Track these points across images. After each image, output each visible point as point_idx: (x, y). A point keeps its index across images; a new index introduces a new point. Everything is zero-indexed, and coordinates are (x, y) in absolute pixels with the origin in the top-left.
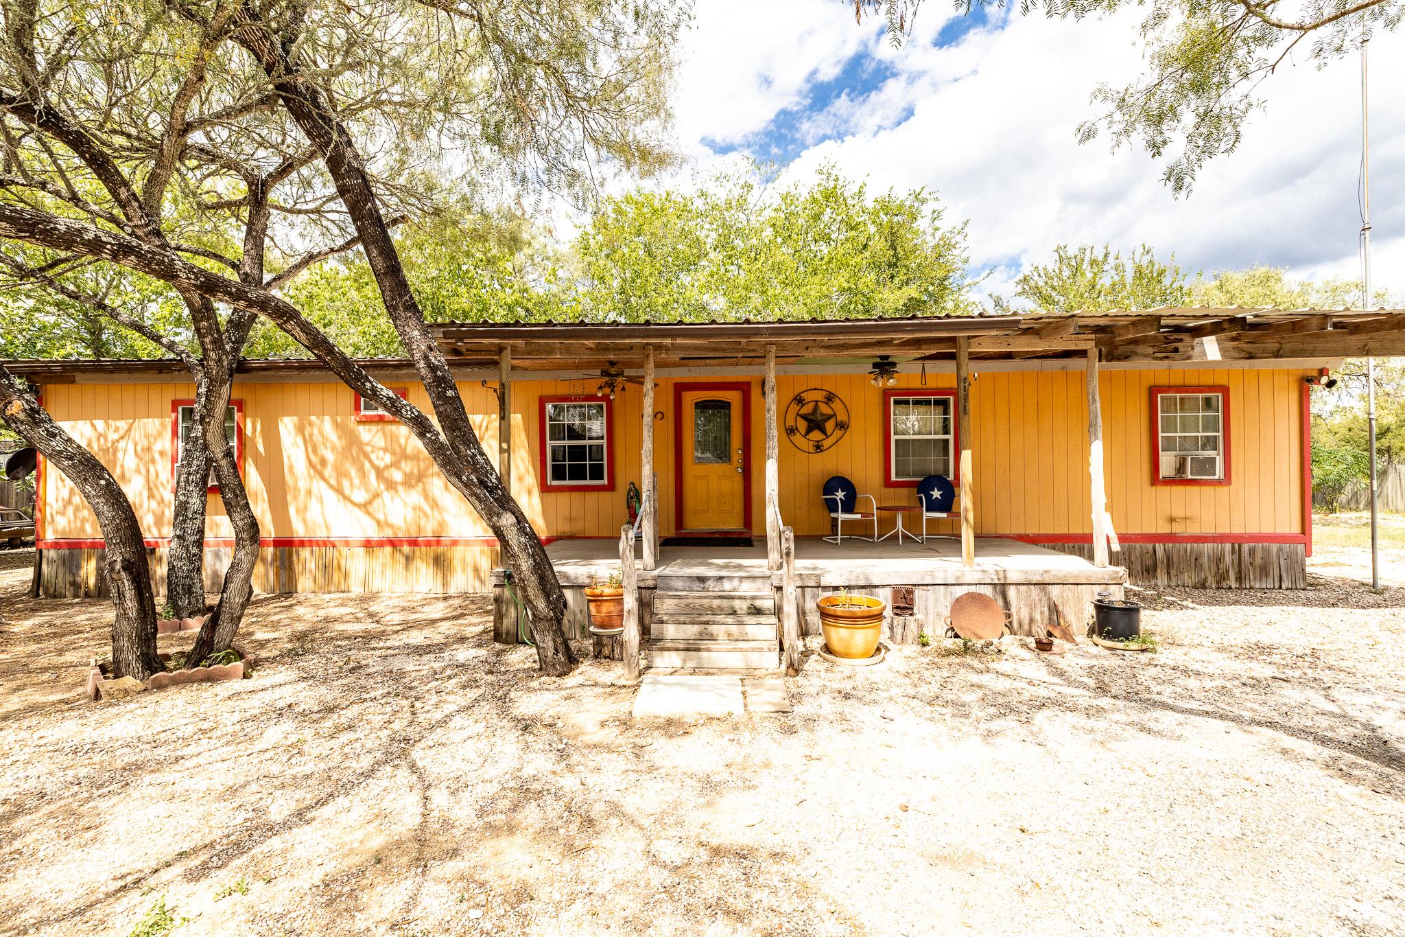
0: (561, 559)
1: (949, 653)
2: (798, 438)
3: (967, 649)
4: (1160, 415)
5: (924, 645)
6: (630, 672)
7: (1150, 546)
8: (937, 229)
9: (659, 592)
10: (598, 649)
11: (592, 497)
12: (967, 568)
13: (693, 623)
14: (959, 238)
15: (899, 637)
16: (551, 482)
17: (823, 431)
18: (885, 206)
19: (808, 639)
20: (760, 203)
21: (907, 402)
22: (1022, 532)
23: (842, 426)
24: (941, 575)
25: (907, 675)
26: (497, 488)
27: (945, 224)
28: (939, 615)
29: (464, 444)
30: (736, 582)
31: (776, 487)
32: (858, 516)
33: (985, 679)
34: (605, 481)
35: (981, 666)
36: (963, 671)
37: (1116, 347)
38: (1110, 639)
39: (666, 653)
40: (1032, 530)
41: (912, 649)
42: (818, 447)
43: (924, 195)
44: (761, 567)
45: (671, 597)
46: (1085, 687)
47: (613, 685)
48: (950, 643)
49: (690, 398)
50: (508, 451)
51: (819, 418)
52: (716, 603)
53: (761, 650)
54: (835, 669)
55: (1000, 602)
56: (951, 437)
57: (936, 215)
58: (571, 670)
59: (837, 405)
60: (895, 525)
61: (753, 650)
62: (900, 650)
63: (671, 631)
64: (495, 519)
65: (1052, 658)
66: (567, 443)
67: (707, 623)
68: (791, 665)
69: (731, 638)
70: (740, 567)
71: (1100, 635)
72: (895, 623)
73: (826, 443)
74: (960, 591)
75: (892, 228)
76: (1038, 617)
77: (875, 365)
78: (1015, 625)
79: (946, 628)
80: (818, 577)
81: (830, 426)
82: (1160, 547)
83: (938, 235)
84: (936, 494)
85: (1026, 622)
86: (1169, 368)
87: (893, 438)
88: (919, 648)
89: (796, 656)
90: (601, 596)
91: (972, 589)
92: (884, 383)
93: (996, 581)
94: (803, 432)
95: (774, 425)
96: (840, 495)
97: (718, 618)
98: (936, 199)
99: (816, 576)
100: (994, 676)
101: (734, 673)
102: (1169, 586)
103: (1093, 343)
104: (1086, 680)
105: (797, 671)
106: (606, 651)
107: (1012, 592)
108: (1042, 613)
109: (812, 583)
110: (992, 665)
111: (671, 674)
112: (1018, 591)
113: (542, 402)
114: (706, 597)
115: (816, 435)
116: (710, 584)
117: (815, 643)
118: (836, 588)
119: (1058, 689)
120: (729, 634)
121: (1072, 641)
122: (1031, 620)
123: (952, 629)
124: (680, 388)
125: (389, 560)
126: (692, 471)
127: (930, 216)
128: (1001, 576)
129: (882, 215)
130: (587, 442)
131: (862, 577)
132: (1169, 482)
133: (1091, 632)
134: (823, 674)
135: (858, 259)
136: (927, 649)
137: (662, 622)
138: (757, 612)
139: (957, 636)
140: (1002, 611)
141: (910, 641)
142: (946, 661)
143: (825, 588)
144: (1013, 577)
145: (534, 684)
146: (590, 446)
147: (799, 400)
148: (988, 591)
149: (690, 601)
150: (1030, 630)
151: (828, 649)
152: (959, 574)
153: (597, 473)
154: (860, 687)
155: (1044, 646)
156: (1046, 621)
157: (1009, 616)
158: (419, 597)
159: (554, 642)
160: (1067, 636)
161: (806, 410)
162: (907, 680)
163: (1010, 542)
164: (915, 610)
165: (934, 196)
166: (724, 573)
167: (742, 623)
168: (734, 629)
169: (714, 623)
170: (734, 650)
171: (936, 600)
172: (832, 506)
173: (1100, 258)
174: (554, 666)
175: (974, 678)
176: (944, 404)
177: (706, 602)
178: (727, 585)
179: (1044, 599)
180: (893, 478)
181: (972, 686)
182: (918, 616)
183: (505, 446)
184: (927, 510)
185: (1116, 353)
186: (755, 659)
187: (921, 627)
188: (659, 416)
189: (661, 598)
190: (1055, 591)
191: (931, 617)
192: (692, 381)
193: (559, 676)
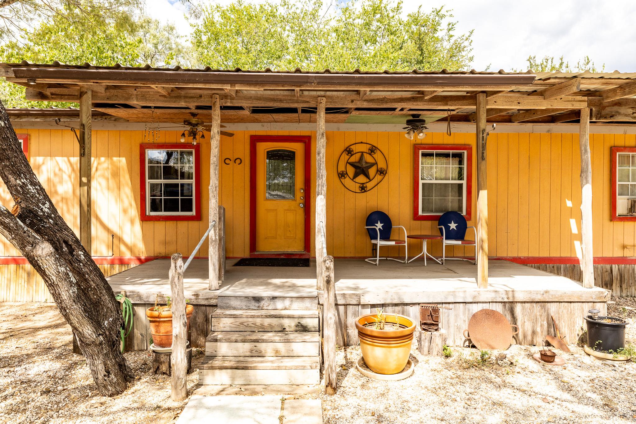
0: (143, 278)
1: (470, 366)
2: (347, 181)
3: (484, 361)
4: (617, 168)
5: (447, 357)
6: (177, 394)
7: (608, 266)
8: (452, 36)
9: (219, 311)
10: (156, 365)
11: (182, 225)
12: (482, 289)
13: (244, 341)
14: (466, 43)
15: (426, 349)
16: (149, 213)
17: (367, 176)
18: (415, 20)
19: (349, 350)
20: (327, 15)
21: (431, 155)
22: (515, 255)
23: (382, 172)
24: (462, 295)
25: (435, 391)
26: (49, 216)
27: (457, 33)
28: (459, 328)
29: (14, 173)
30: (287, 303)
31: (324, 219)
32: (393, 243)
33: (504, 395)
34: (194, 213)
35: (498, 380)
36: (483, 386)
37: (604, 108)
38: (601, 350)
39: (217, 372)
40: (523, 254)
41: (437, 361)
42: (363, 189)
43: (443, 12)
44: (311, 287)
45: (226, 316)
46: (594, 404)
47: (159, 407)
48: (468, 354)
49: (263, 148)
50: (89, 184)
51: (364, 165)
52: (267, 321)
53: (304, 368)
54: (370, 385)
55: (509, 317)
56: (464, 182)
57: (451, 26)
58: (126, 388)
59: (378, 156)
60: (421, 250)
61: (297, 368)
62: (427, 362)
63: (224, 349)
64: (29, 248)
65: (556, 369)
66: (162, 181)
67: (256, 341)
68: (329, 384)
69: (277, 354)
70: (293, 287)
71: (591, 346)
72: (423, 337)
73: (369, 185)
74: (476, 308)
75: (420, 35)
76: (539, 329)
77: (409, 122)
78: (521, 336)
79: (464, 339)
80: (358, 296)
81: (372, 172)
82: (615, 267)
83: (452, 40)
84: (453, 226)
85: (529, 333)
86: (625, 133)
87: (421, 182)
88: (442, 360)
89: (334, 376)
90: (159, 317)
91: (486, 306)
92: (416, 137)
93: (506, 300)
94: (352, 177)
95: (323, 166)
96: (379, 226)
97: (267, 336)
98: (451, 16)
99: (357, 295)
100: (510, 391)
101: (278, 391)
102: (622, 297)
103: (586, 104)
104: (594, 396)
105: (335, 389)
106: (164, 368)
107: (518, 309)
108: (542, 326)
109: (355, 302)
110: (509, 379)
111: (218, 394)
112: (523, 308)
113: (143, 148)
114: (258, 317)
115: (361, 179)
116: (264, 303)
117: (355, 354)
118: (373, 306)
119: (571, 406)
120: (277, 352)
121: (568, 351)
122: (534, 333)
123: (470, 341)
124: (255, 140)
125: (13, 276)
126: (263, 205)
127: (446, 27)
128: (510, 295)
129: (413, 27)
130: (179, 181)
131: (395, 297)
132: (623, 218)
133: (582, 341)
134: (359, 391)
135: (396, 54)
136: (449, 360)
137: (216, 340)
138: (304, 329)
139: (474, 346)
140: (511, 326)
141: (435, 353)
142: (467, 374)
143: (364, 306)
144: (520, 297)
145: (82, 408)
146: (182, 185)
147: (349, 151)
148: (499, 308)
149: (245, 320)
150: (532, 341)
151: (365, 364)
152: (476, 293)
153: (187, 206)
154: (392, 409)
155: (548, 358)
156: (545, 333)
157: (516, 329)
158: (36, 305)
159: (105, 364)
160: (563, 346)
161: (355, 158)
162: (434, 398)
163: (508, 263)
164: (440, 325)
165: (449, 13)
166: (276, 294)
167: (288, 341)
168: (281, 347)
169: (264, 341)
170: (279, 368)
171: (456, 316)
172: (372, 235)
173: (557, 66)
174: (105, 387)
175: (496, 395)
176: (459, 157)
177: (258, 321)
178: (279, 304)
179: (545, 314)
180: (420, 213)
181: (494, 404)
182: (442, 331)
183: (84, 180)
184: (446, 239)
185: (603, 113)
186: (299, 376)
187: (445, 340)
188: (238, 161)
189: (218, 317)
190: (553, 308)
191: (452, 330)
192: (265, 134)
193: (111, 396)
